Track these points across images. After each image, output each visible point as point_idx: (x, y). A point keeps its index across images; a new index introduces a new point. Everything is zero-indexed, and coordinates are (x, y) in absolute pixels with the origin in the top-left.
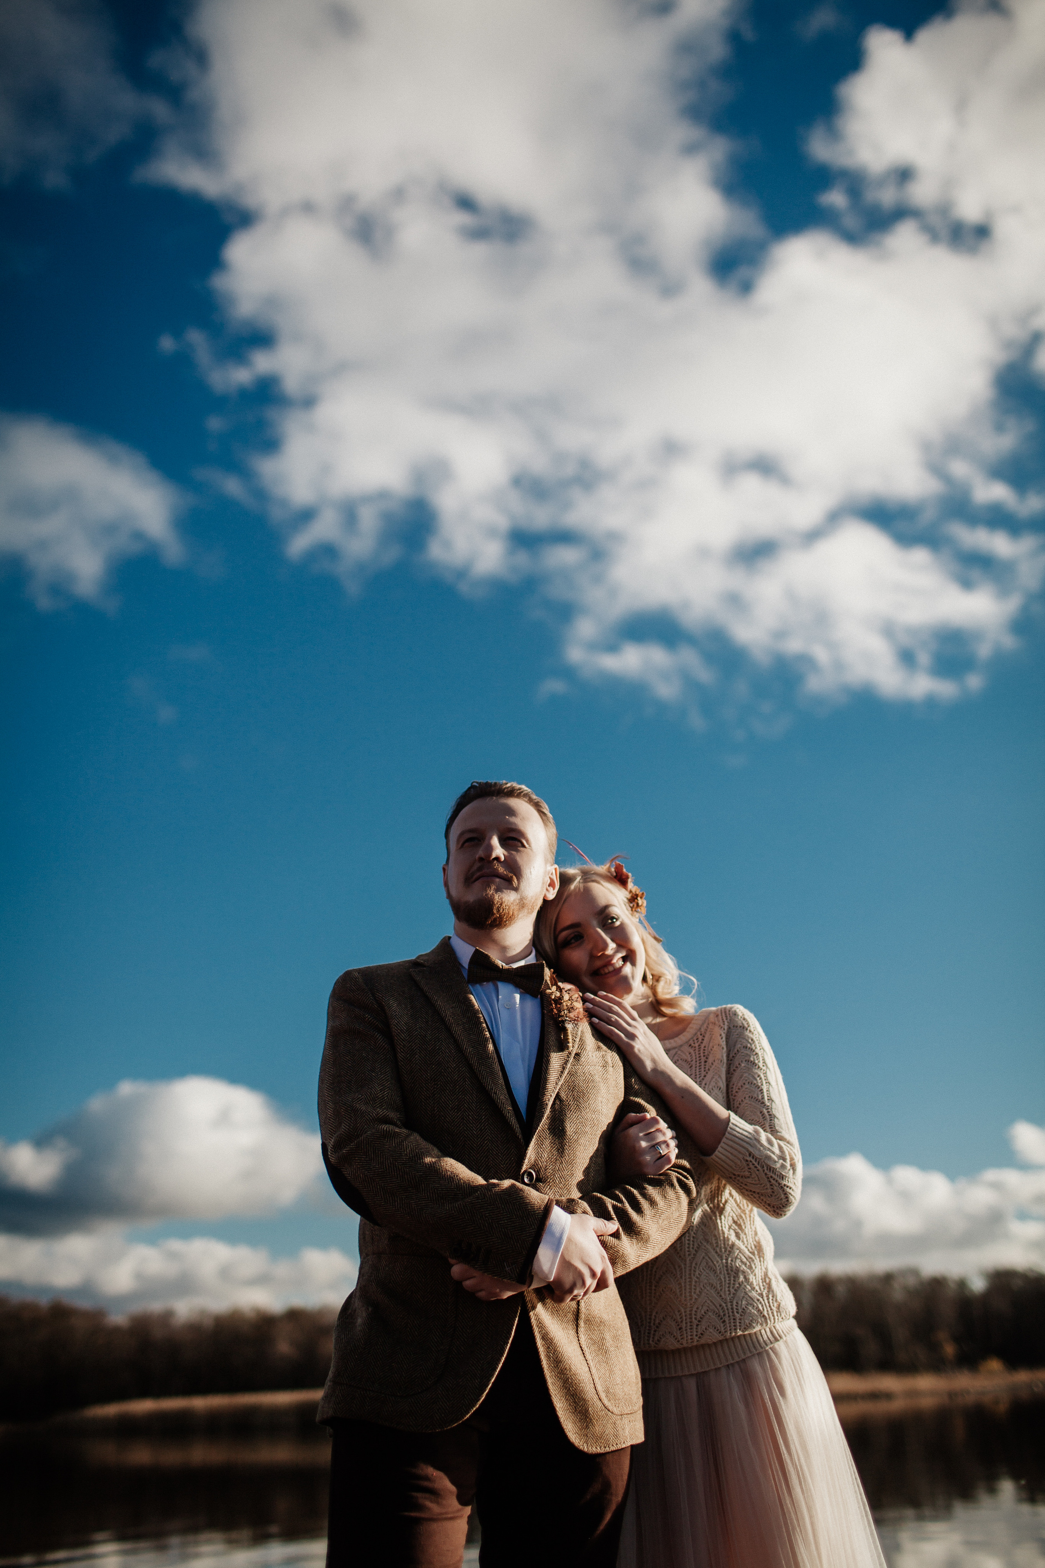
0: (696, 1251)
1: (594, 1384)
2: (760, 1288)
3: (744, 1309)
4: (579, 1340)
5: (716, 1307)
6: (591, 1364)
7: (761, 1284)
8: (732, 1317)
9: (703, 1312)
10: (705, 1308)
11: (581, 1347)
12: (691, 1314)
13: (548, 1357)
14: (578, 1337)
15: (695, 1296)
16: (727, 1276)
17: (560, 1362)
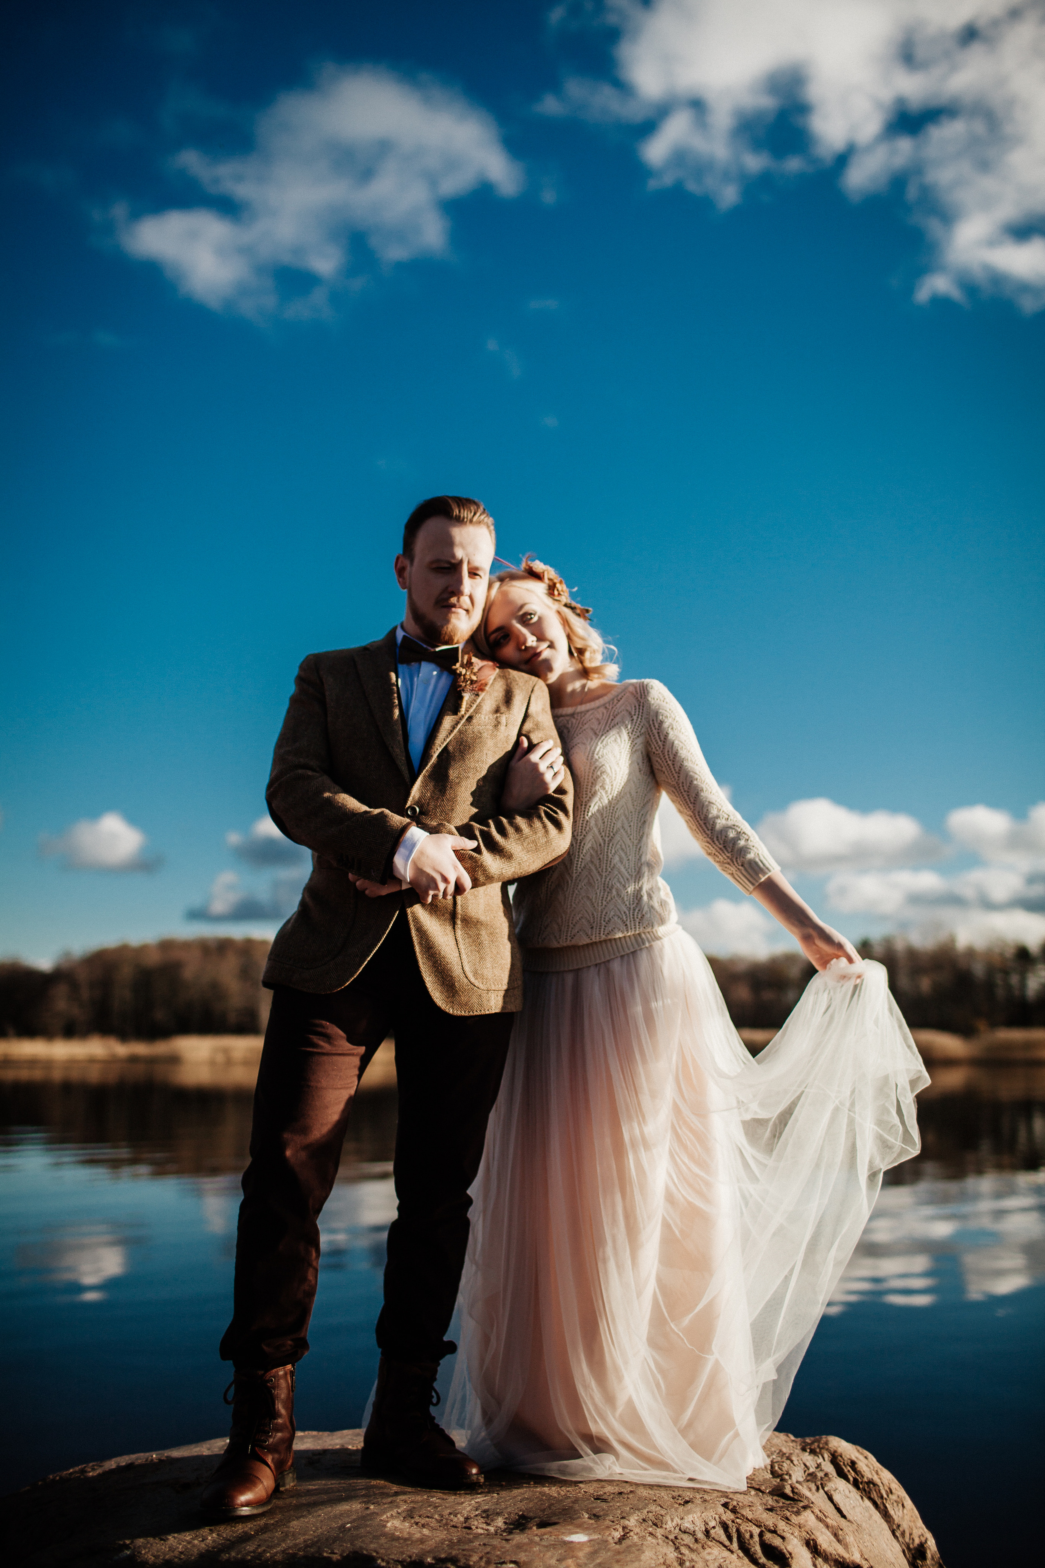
0: (582, 870)
1: (462, 966)
2: (630, 904)
3: (610, 919)
4: (455, 934)
5: (589, 915)
6: (463, 951)
7: (632, 900)
8: (599, 924)
9: (578, 918)
10: (580, 915)
11: (456, 939)
12: (569, 920)
13: (420, 944)
14: (455, 932)
15: (574, 905)
16: (602, 891)
17: (431, 948)
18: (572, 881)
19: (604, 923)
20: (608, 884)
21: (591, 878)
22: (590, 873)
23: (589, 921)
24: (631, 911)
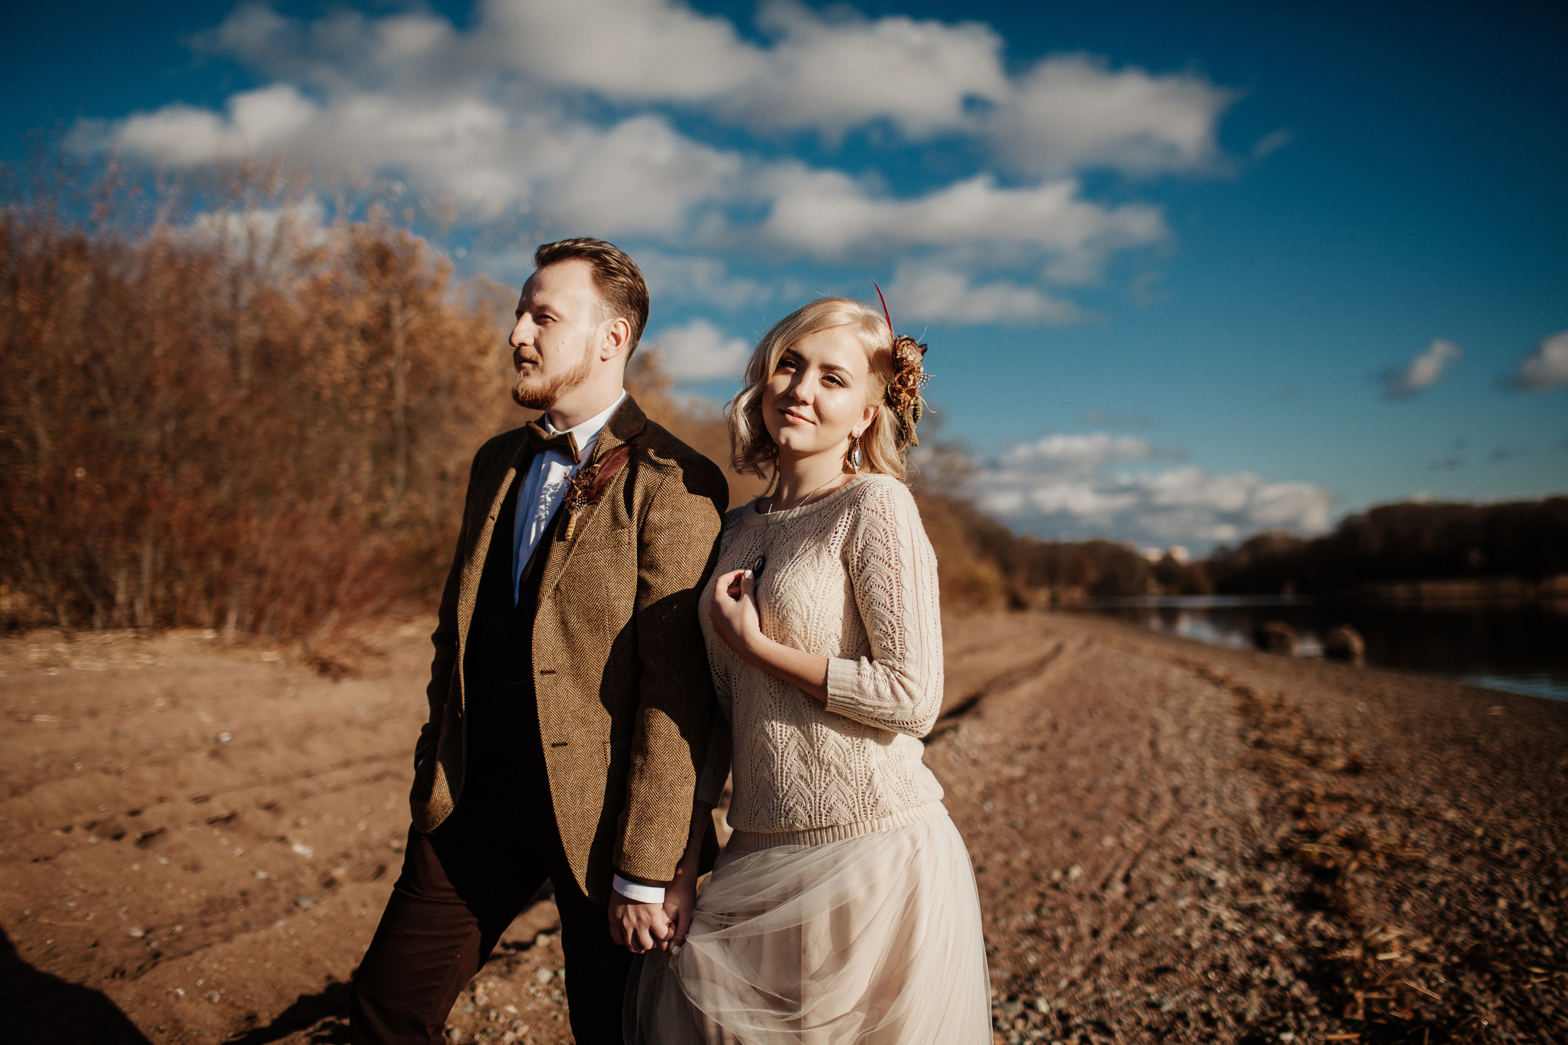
18: (777, 753)
19: (824, 812)
20: (823, 759)
21: (802, 750)
22: (799, 744)
23: (805, 808)
24: (860, 794)
